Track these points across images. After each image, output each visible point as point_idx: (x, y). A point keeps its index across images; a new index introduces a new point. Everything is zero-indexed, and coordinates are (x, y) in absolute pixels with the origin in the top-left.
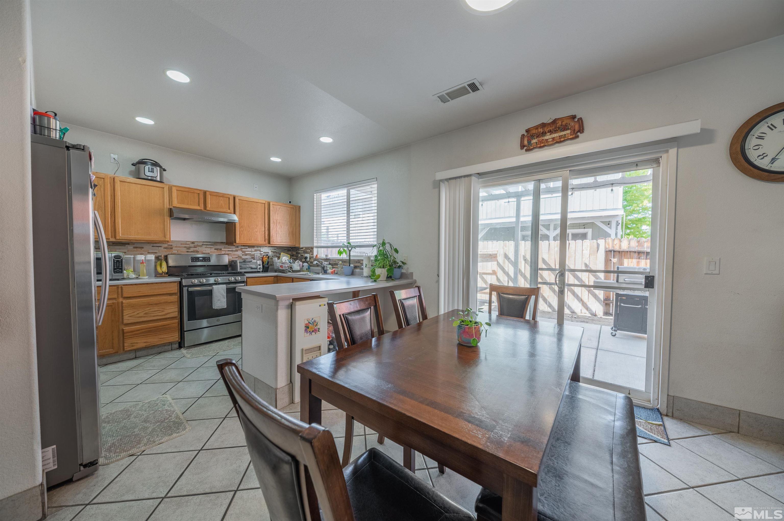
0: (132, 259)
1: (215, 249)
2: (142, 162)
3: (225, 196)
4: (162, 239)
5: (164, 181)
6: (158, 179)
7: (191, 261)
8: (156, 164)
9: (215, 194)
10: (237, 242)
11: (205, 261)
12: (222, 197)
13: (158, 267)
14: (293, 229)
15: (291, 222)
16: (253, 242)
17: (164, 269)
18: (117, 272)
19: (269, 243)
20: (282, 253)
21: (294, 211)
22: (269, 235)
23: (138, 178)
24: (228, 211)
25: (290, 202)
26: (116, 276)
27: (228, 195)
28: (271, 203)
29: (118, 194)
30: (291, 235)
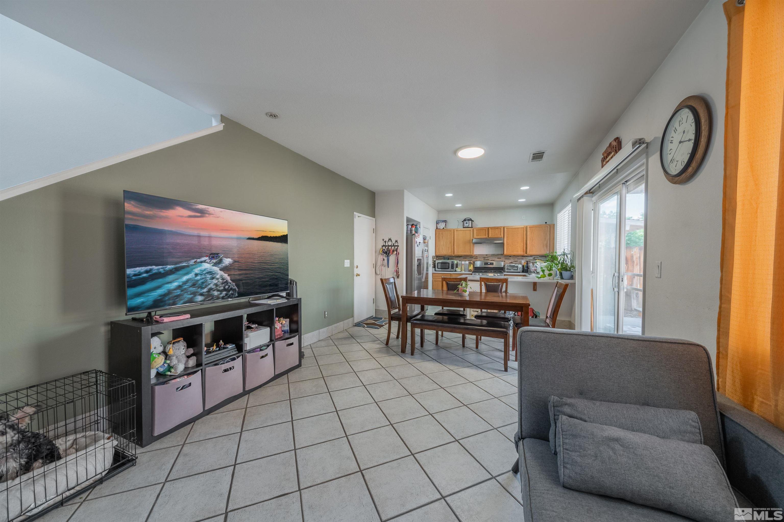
0: (460, 263)
1: (498, 258)
2: (465, 220)
3: (499, 228)
4: (470, 254)
5: (474, 226)
6: (470, 226)
7: (484, 265)
8: (471, 220)
9: (493, 228)
10: (505, 254)
11: (491, 265)
12: (497, 229)
13: (469, 267)
14: (547, 242)
15: (545, 237)
16: (515, 253)
17: (471, 268)
18: (452, 268)
19: (526, 253)
20: (537, 260)
21: (549, 229)
22: (526, 248)
23: (463, 228)
24: (500, 236)
25: (546, 223)
26: (452, 270)
27: (501, 227)
28: (528, 227)
29: (455, 236)
30: (545, 247)
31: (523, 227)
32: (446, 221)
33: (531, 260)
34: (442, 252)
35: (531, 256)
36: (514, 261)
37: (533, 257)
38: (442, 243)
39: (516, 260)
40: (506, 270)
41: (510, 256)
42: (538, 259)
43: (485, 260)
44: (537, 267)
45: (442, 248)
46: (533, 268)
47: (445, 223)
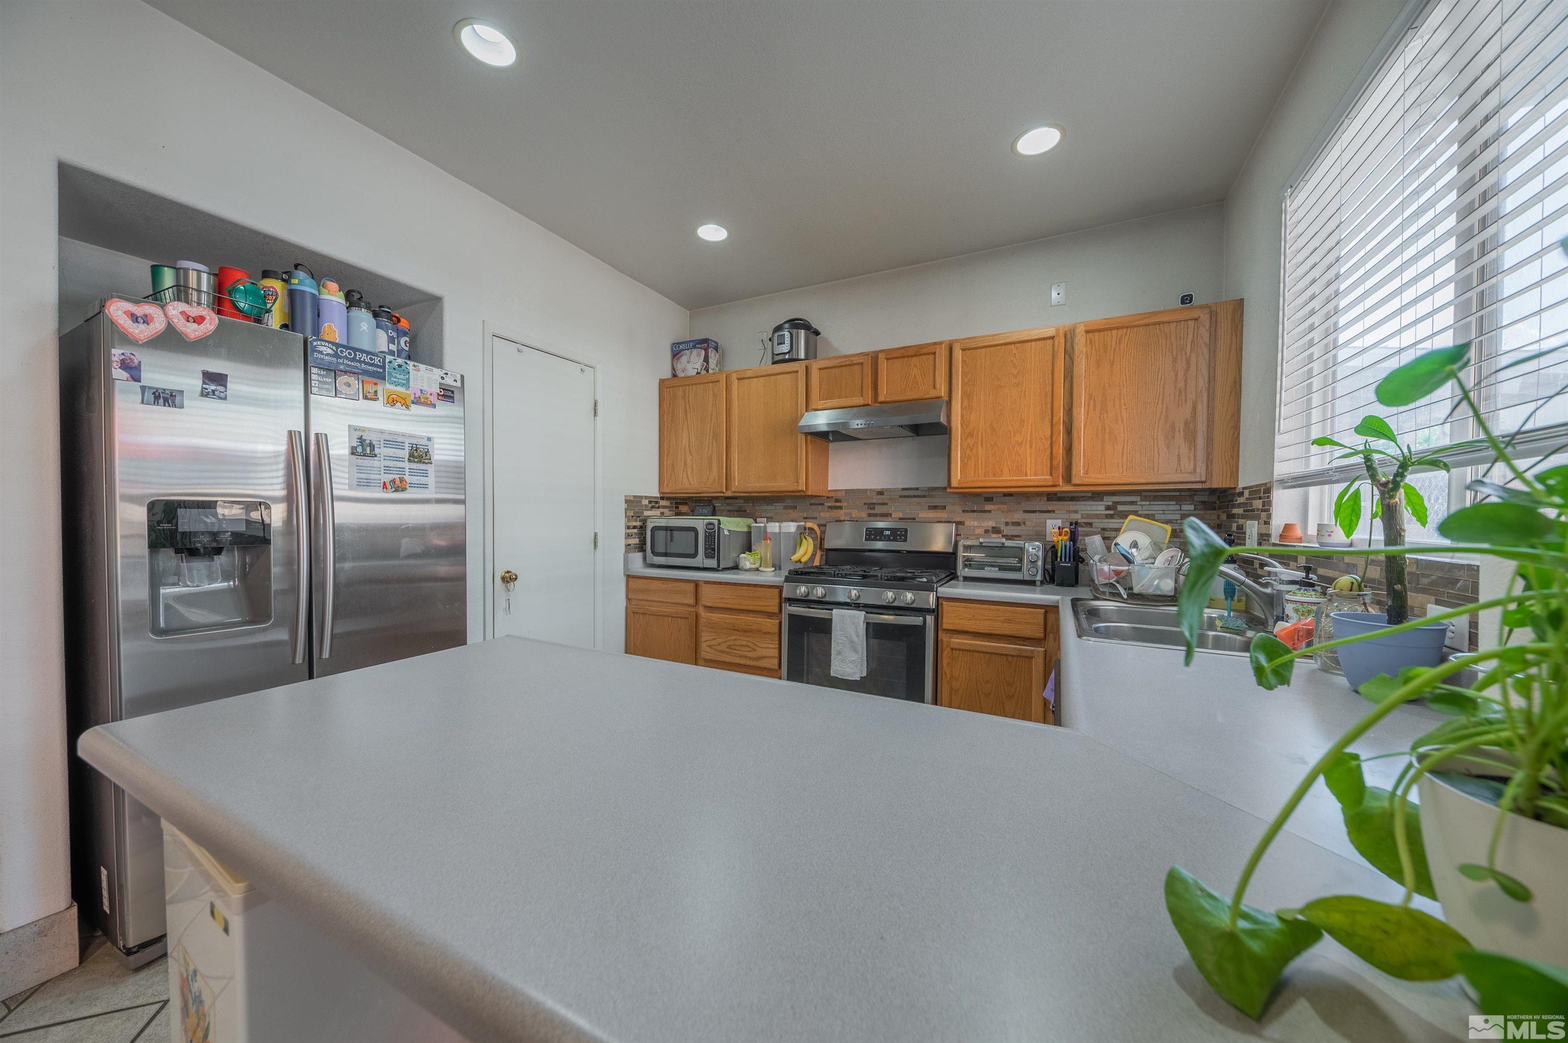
1: (926, 508)
2: (779, 329)
3: (924, 351)
4: (793, 487)
5: (821, 351)
7: (866, 539)
8: (802, 325)
9: (898, 355)
10: (954, 483)
11: (895, 540)
12: (915, 355)
14: (1194, 409)
15: (1181, 384)
16: (1007, 478)
18: (708, 556)
19: (1068, 478)
20: (1131, 517)
21: (1204, 333)
22: (1069, 450)
23: (772, 365)
24: (933, 394)
25: (1188, 300)
26: (712, 563)
27: (935, 344)
28: (1081, 331)
29: (735, 404)
30: (1180, 438)
31: (1050, 332)
32: (706, 341)
33: (1097, 516)
34: (685, 481)
35: (1097, 496)
36: (1007, 524)
37: (1109, 501)
38: (685, 441)
39: (1018, 516)
40: (962, 571)
41: (989, 499)
42: (1135, 513)
43: (876, 515)
44: (1130, 561)
45: (685, 464)
46: (1106, 568)
47: (703, 352)
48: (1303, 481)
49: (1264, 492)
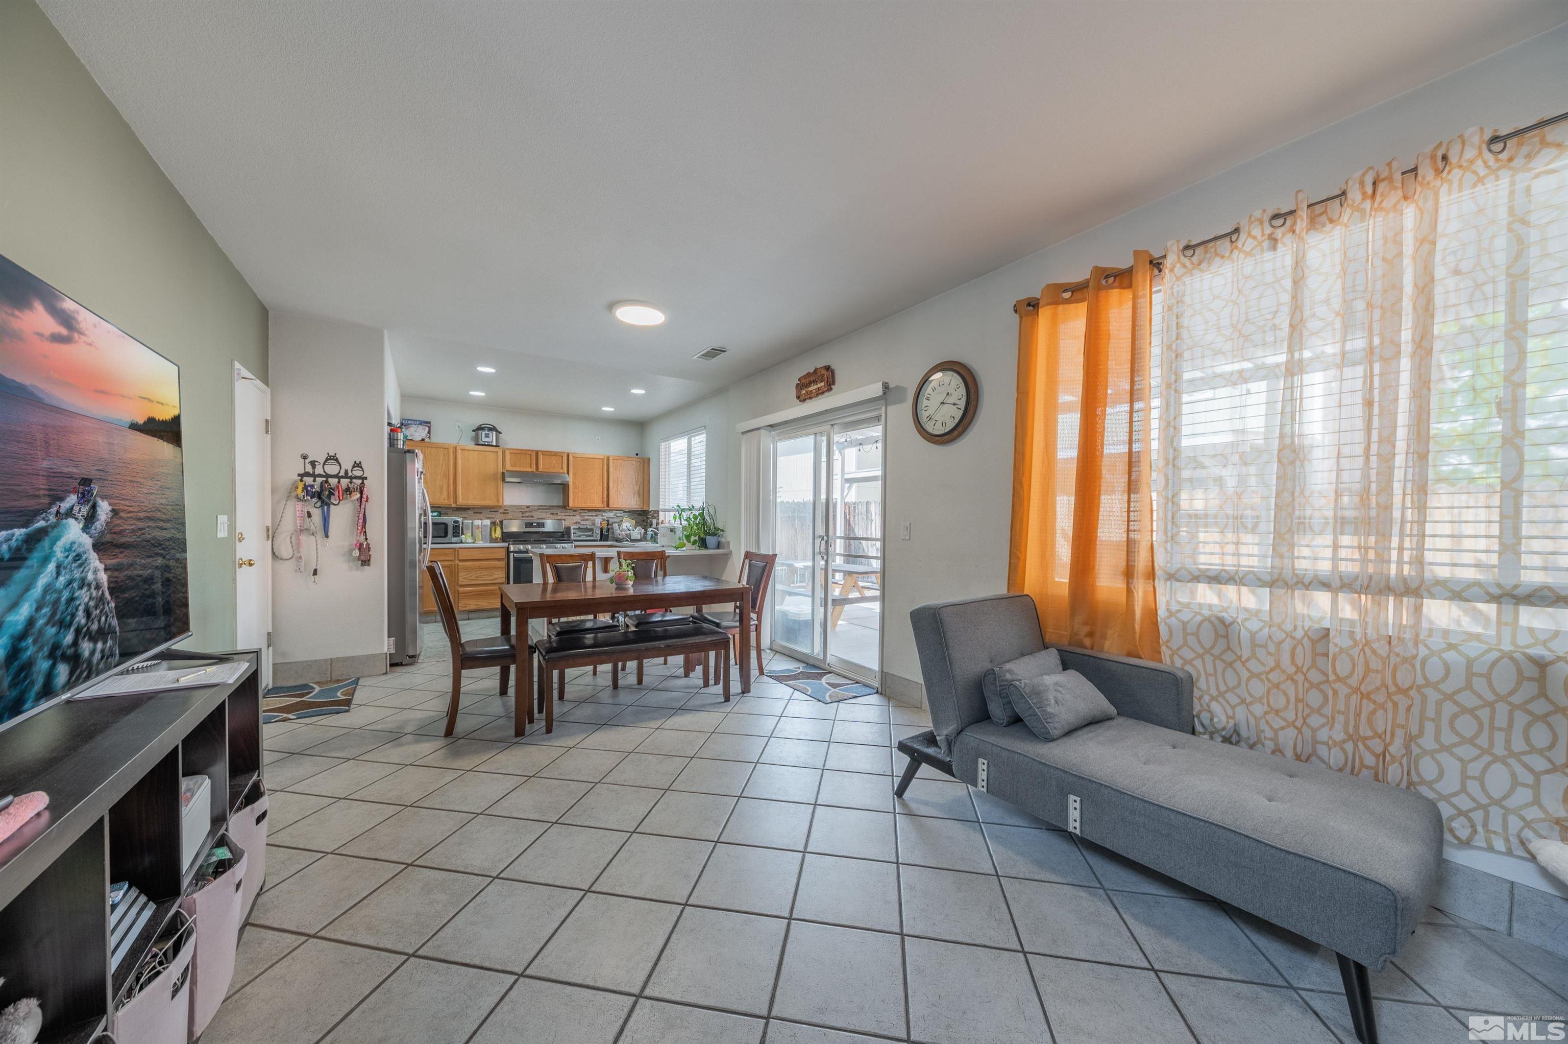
0: (472, 524)
2: (480, 428)
3: (558, 454)
4: (496, 504)
5: (500, 444)
6: (494, 444)
7: (525, 527)
8: (493, 429)
9: (548, 453)
10: (570, 505)
11: (539, 527)
12: (554, 455)
13: (493, 532)
14: (640, 487)
15: (636, 479)
16: (589, 505)
17: (498, 534)
18: (454, 536)
19: (608, 506)
20: (625, 518)
21: (641, 465)
22: (608, 496)
23: (476, 445)
24: (562, 471)
25: (637, 454)
26: (454, 540)
27: (562, 452)
28: (611, 458)
29: (459, 462)
30: (636, 495)
31: (602, 457)
32: (429, 423)
35: (611, 511)
36: (581, 520)
37: (615, 512)
39: (589, 517)
40: (575, 538)
41: (580, 510)
43: (526, 517)
47: (427, 429)
48: (665, 510)
49: (657, 512)
